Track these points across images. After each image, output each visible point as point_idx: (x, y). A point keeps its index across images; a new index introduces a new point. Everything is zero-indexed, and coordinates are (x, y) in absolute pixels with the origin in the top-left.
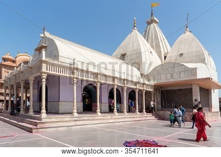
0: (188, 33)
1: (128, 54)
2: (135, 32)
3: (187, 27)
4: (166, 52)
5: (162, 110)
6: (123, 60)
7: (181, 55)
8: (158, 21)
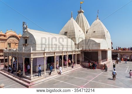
0: (98, 20)
1: (68, 32)
2: (72, 19)
3: (98, 16)
4: (87, 29)
5: (84, 62)
6: (66, 35)
7: (94, 32)
8: (84, 12)
